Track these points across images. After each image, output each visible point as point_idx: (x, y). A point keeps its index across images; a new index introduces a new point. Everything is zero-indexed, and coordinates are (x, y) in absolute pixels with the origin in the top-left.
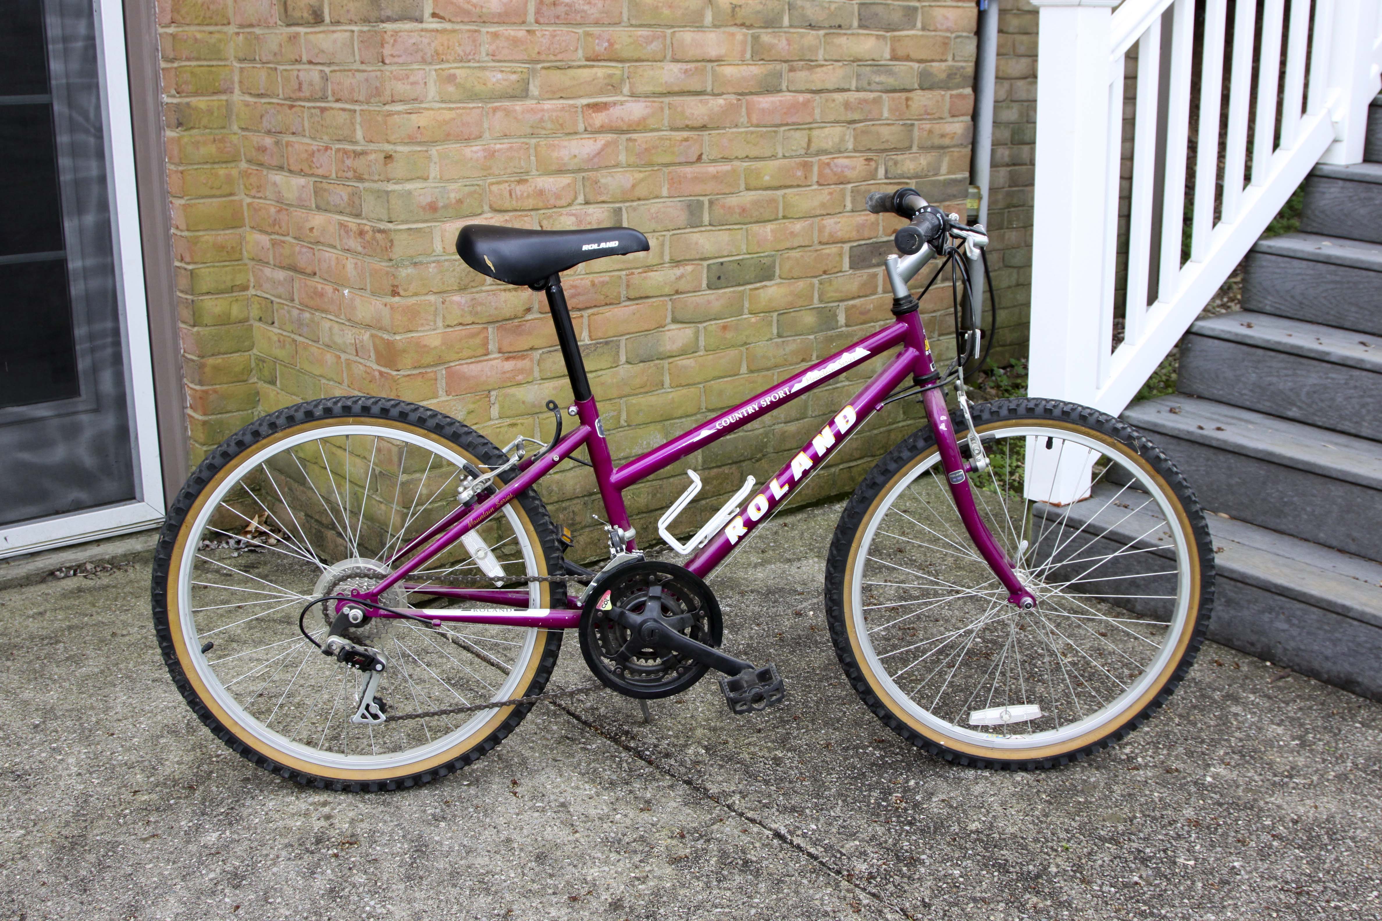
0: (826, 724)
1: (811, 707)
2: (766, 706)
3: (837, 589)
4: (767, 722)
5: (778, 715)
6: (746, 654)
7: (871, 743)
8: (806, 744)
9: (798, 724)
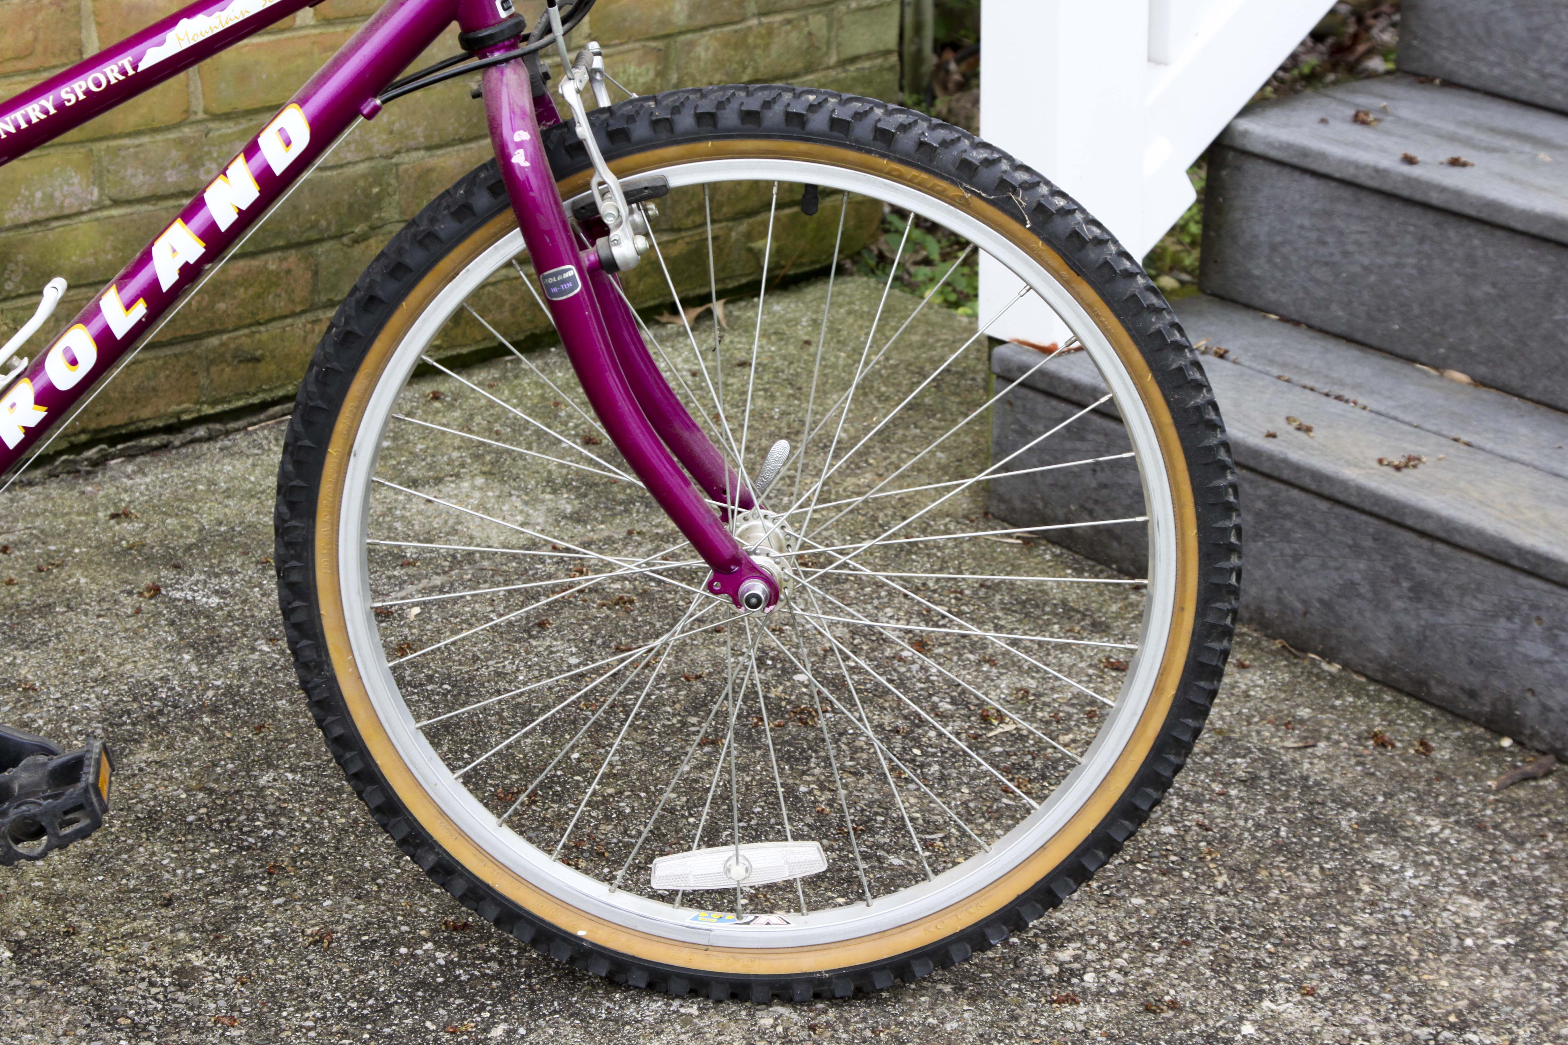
0: (343, 883)
1: (322, 843)
2: (49, 848)
3: (298, 557)
4: (201, 877)
5: (232, 862)
6: (215, 710)
7: (434, 931)
8: (273, 936)
9: (272, 885)
